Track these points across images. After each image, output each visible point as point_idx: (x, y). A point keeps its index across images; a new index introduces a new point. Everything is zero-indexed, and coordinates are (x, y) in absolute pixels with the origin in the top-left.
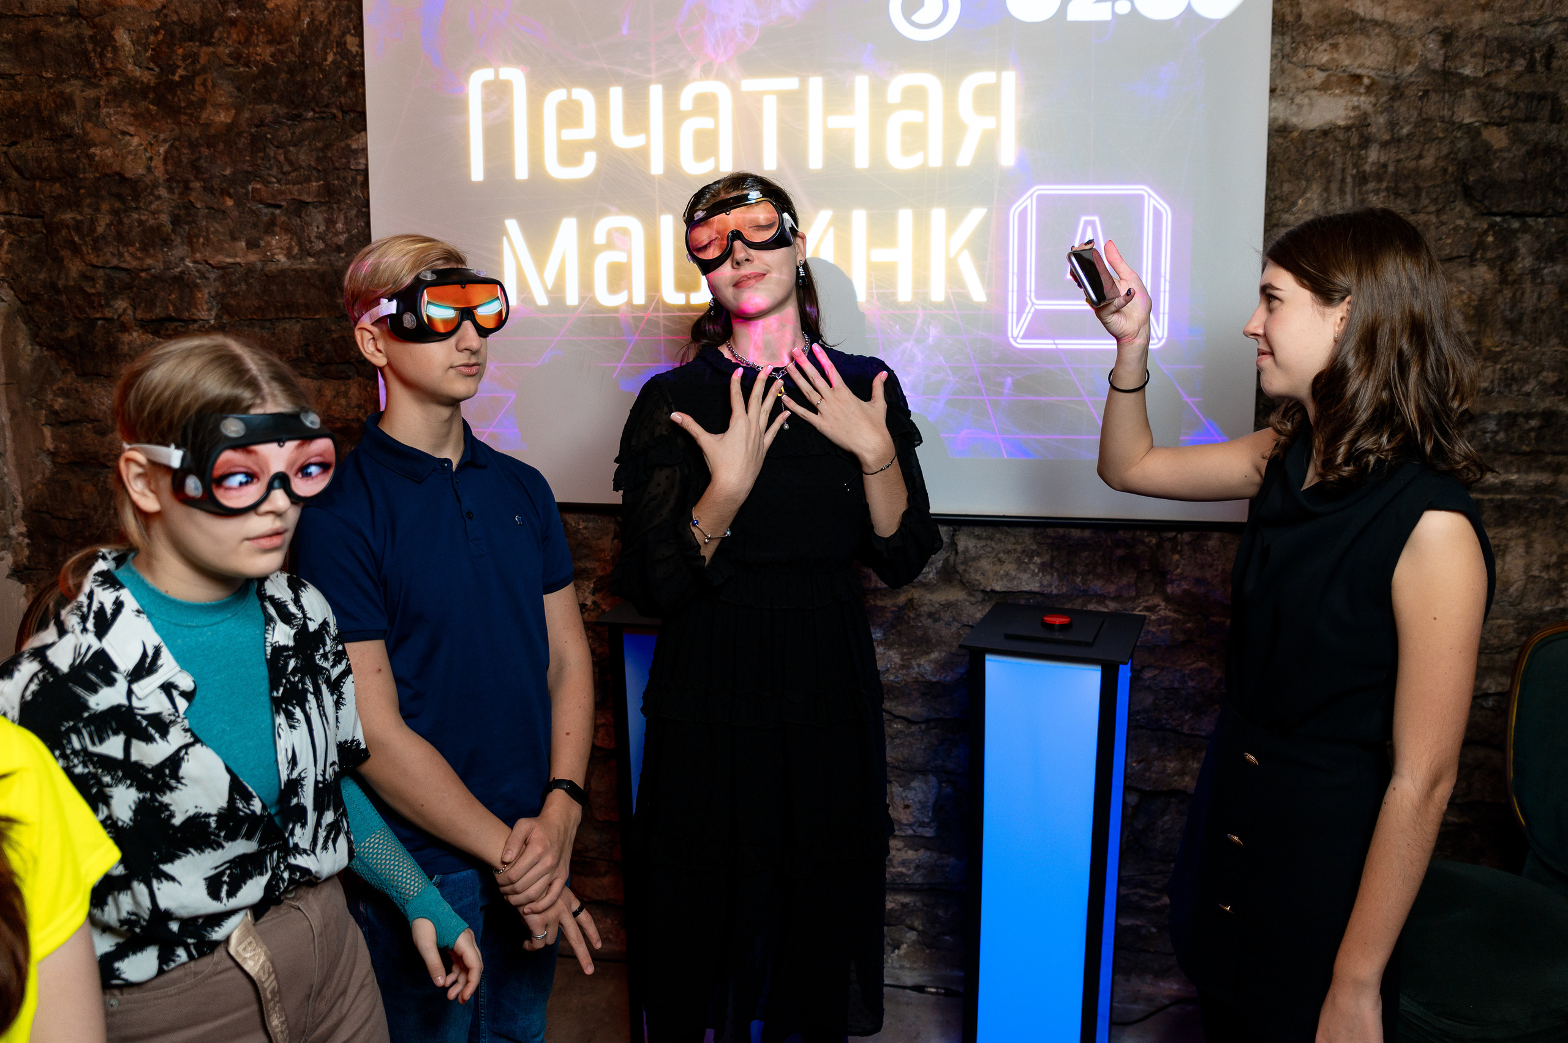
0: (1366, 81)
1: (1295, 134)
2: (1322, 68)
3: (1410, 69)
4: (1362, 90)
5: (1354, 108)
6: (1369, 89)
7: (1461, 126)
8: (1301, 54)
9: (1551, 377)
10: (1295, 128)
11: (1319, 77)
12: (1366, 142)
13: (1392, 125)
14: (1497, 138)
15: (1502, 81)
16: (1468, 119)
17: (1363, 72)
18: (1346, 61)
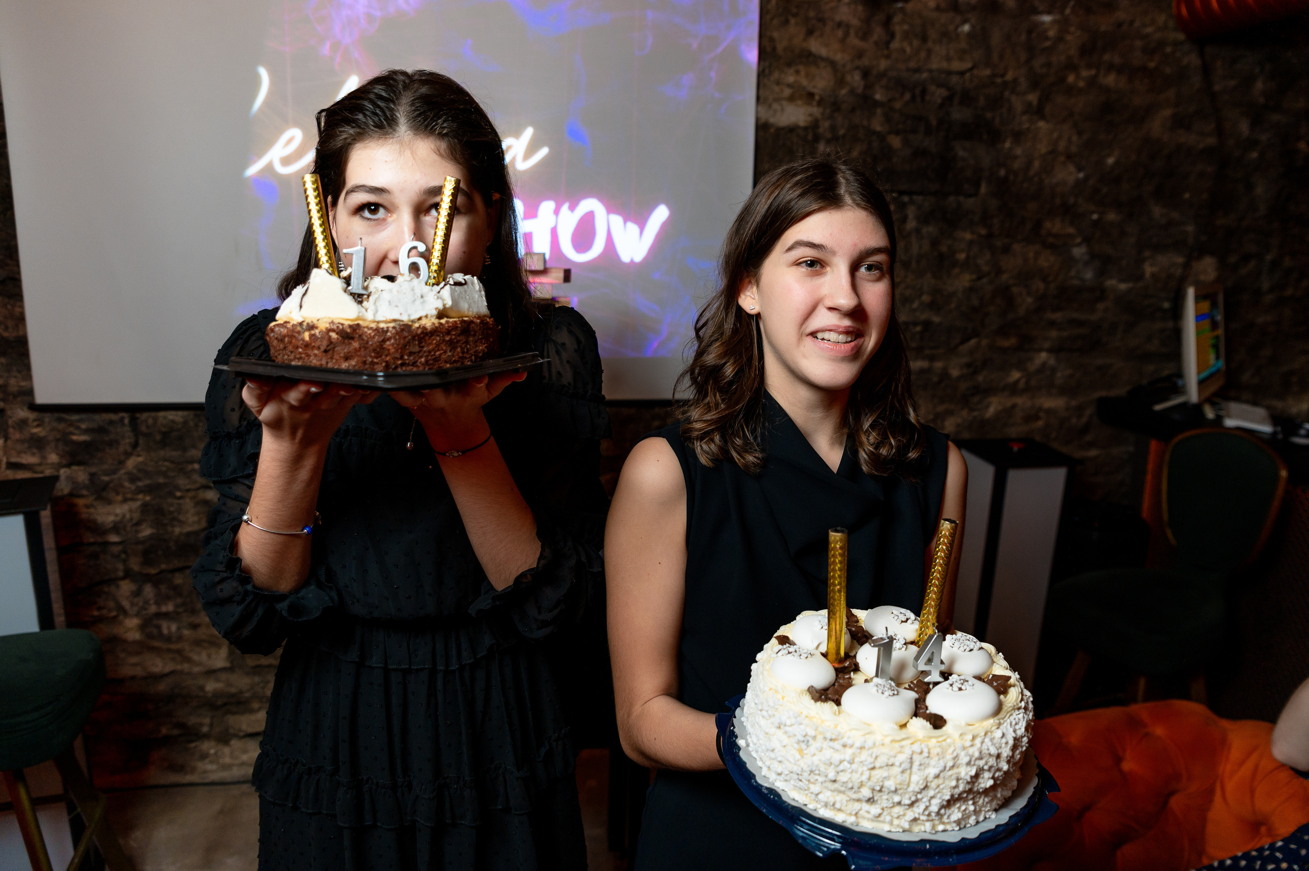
0: (817, 98)
1: (772, 130)
2: (790, 86)
3: (844, 92)
4: (815, 103)
5: (811, 115)
6: (820, 103)
7: (874, 133)
8: (776, 75)
9: (926, 298)
10: (772, 125)
11: (787, 92)
12: (817, 139)
13: (833, 128)
14: (895, 142)
15: (898, 105)
16: (878, 128)
17: (815, 91)
18: (804, 82)
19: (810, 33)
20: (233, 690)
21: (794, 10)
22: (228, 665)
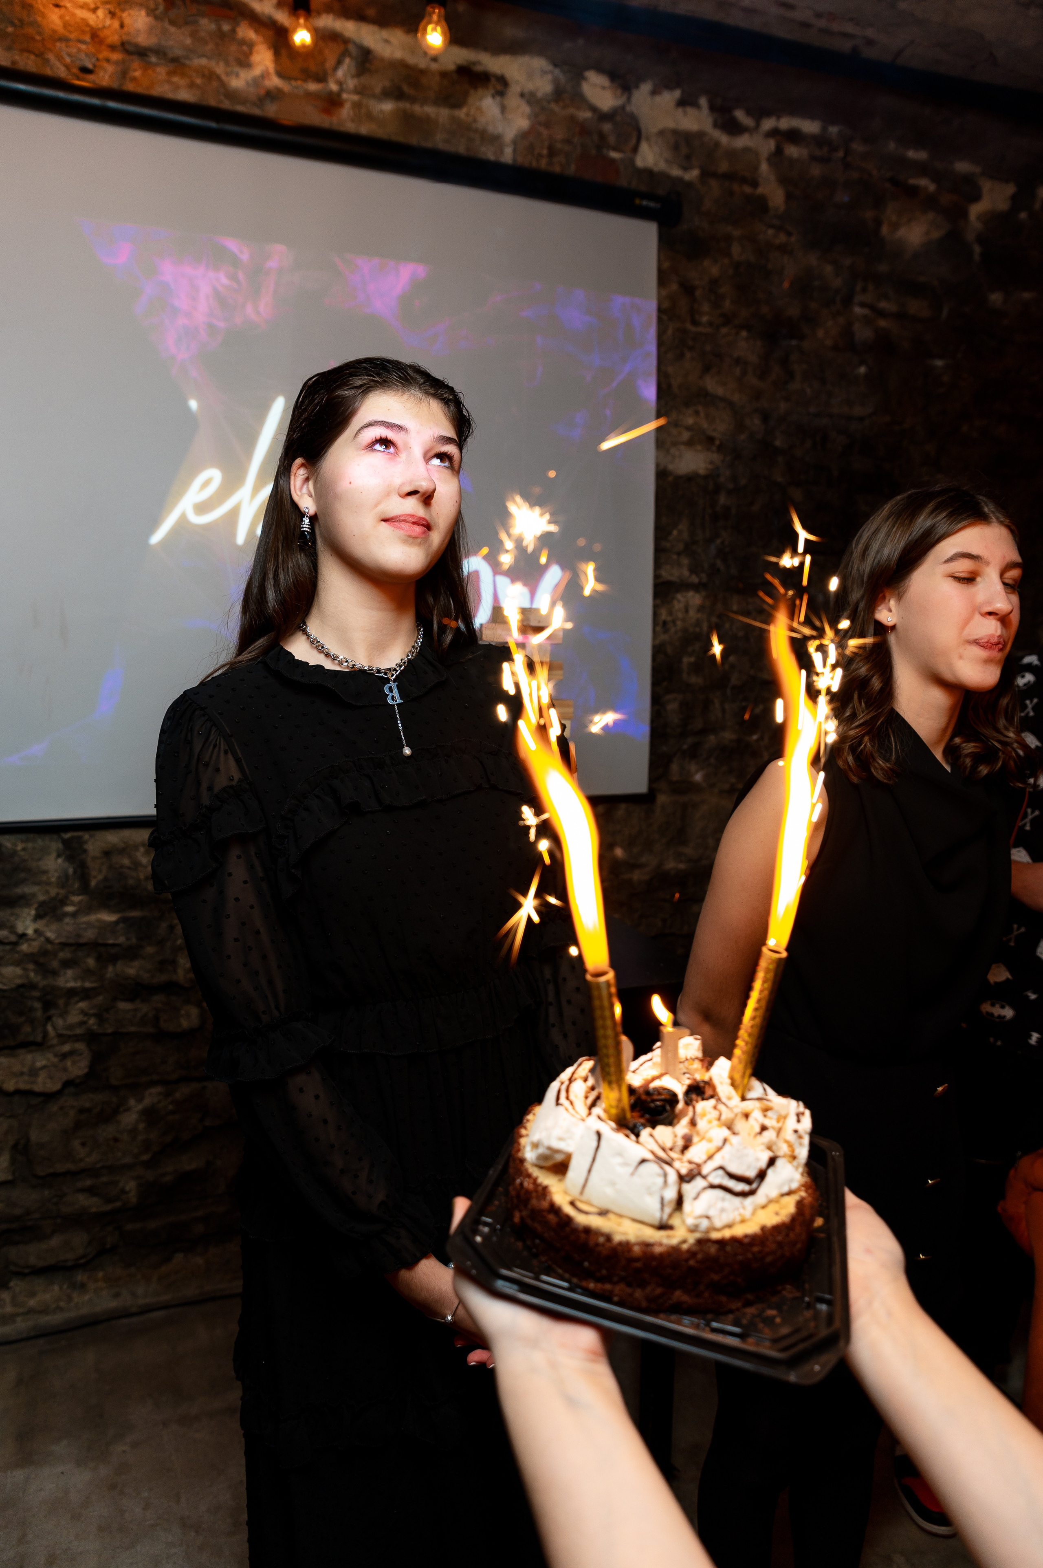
0: (717, 442)
1: (671, 479)
2: (688, 428)
3: (742, 437)
4: (714, 448)
5: (711, 463)
6: (720, 449)
10: (672, 473)
11: (686, 435)
12: (717, 489)
13: (734, 478)
15: (799, 453)
16: (780, 479)
17: (715, 434)
18: (705, 425)
19: (707, 369)
20: (18, 1211)
21: (690, 343)
22: (10, 1178)
